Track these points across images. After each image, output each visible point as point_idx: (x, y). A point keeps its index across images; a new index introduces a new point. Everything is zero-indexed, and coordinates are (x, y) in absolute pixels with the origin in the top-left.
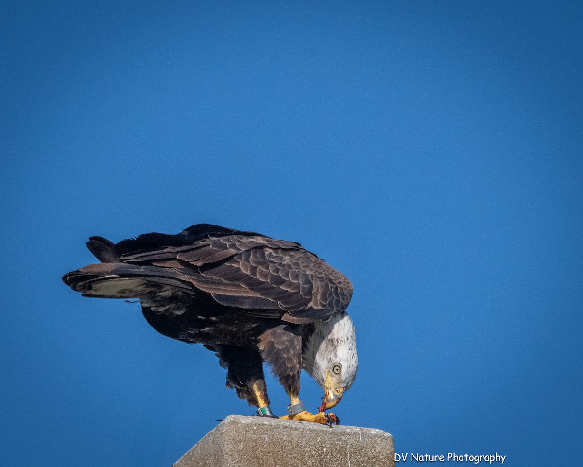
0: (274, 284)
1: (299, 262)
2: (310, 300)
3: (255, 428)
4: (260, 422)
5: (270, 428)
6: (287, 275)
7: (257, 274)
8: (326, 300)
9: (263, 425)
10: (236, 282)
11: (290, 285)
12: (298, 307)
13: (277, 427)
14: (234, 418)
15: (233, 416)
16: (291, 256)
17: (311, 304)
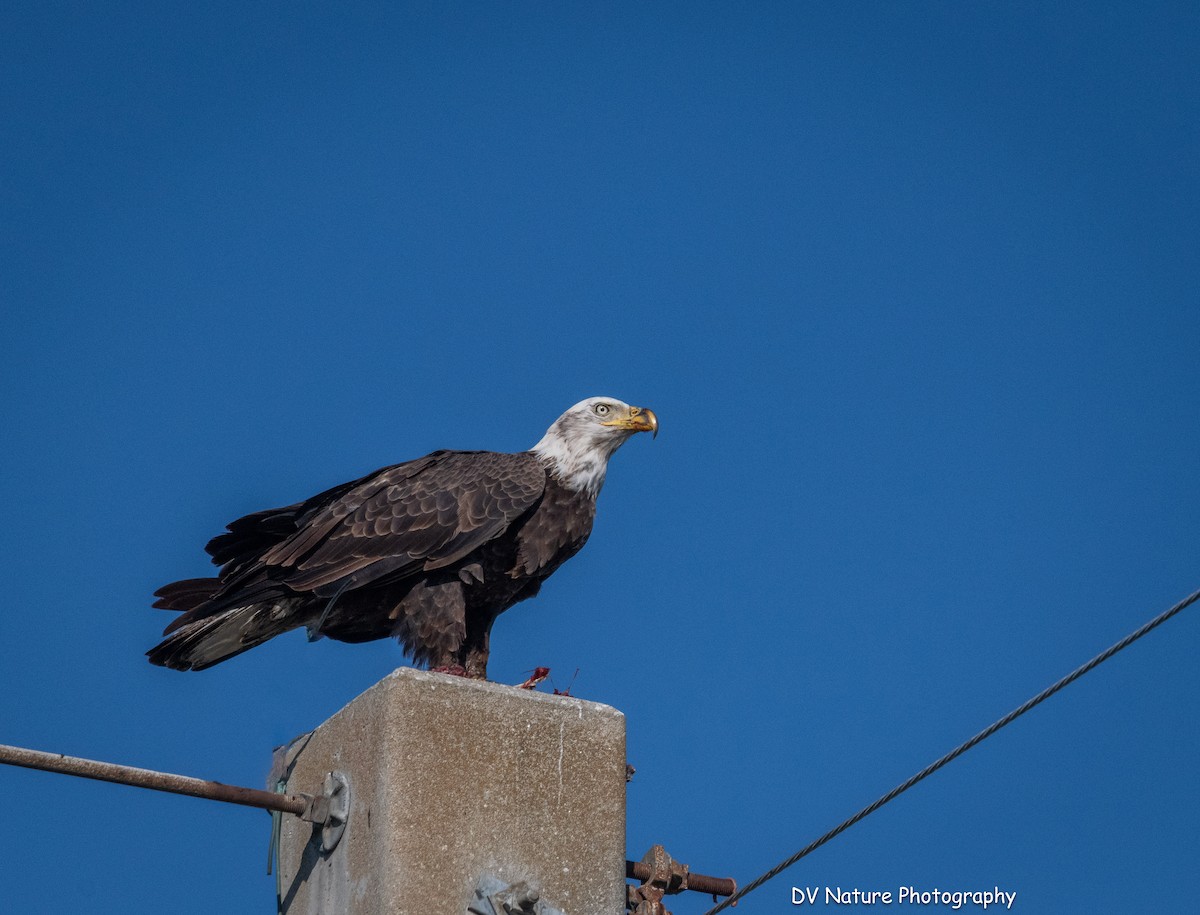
0: (398, 531)
1: (436, 480)
2: (457, 525)
3: (433, 688)
4: (441, 681)
5: (455, 690)
6: (418, 509)
7: (376, 530)
8: (482, 511)
9: (446, 685)
10: (346, 557)
11: (423, 519)
12: (438, 543)
13: (465, 689)
14: (406, 672)
15: (404, 669)
16: (423, 479)
17: (459, 529)
